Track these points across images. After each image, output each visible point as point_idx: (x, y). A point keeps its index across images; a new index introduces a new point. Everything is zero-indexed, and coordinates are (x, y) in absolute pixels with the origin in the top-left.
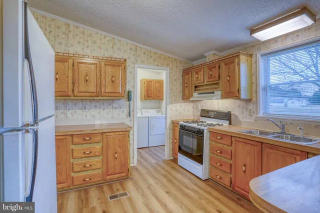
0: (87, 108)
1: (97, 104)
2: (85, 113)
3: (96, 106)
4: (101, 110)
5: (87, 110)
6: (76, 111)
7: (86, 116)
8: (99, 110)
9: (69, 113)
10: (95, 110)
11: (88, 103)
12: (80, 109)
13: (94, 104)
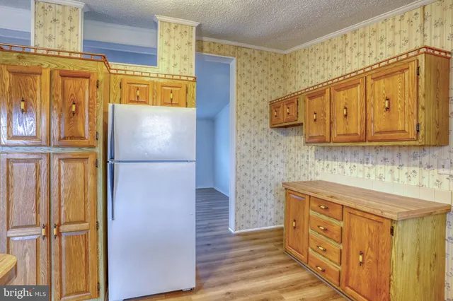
0: (370, 161)
1: (389, 155)
2: (367, 170)
3: (385, 159)
4: (395, 168)
5: (370, 165)
6: (356, 165)
7: (369, 175)
8: (390, 167)
9: (347, 166)
10: (383, 166)
11: (373, 152)
12: (361, 162)
13: (382, 154)
